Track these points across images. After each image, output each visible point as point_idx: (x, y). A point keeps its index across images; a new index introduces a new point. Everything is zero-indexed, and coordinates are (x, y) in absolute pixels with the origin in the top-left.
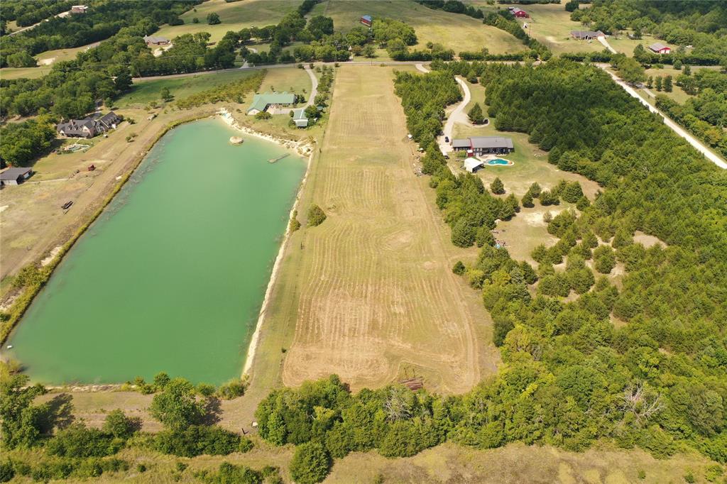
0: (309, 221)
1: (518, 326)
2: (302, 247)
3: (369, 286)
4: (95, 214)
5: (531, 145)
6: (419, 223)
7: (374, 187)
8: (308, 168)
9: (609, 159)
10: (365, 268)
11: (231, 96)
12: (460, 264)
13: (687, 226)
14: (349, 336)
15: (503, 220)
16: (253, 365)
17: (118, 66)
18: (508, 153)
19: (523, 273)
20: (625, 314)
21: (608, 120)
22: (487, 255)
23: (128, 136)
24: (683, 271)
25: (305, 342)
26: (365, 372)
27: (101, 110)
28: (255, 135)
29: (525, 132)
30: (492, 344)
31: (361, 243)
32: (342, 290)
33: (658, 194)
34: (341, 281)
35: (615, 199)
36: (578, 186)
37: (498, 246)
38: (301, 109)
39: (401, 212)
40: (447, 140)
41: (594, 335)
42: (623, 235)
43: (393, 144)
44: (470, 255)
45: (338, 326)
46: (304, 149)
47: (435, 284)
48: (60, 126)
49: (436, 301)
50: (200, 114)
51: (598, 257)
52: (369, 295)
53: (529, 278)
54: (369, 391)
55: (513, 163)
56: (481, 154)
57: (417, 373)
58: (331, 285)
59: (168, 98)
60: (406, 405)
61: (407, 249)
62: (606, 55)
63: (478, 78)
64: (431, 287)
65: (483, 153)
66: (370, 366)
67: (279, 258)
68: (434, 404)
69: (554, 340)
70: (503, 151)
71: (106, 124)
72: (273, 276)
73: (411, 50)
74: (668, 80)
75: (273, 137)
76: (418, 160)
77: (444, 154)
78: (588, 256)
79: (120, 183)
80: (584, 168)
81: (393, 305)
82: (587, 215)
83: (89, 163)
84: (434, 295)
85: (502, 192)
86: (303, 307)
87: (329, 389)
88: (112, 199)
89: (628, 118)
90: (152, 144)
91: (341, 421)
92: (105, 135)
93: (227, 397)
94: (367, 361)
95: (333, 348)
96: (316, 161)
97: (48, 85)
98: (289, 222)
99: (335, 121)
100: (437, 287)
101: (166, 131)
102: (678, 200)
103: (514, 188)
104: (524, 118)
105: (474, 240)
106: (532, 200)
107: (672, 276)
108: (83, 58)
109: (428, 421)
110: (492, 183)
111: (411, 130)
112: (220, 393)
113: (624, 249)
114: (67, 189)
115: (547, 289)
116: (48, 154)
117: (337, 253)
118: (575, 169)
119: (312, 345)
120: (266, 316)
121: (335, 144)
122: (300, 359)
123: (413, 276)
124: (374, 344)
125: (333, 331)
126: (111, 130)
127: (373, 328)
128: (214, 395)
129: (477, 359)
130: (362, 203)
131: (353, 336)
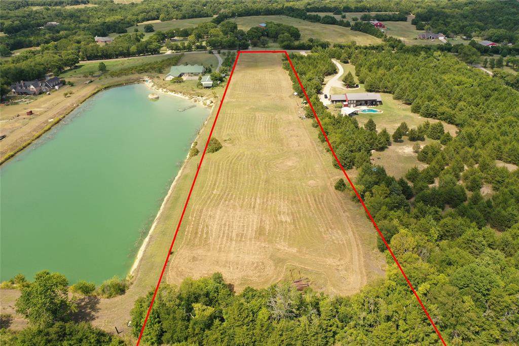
1: (403, 231)
3: (257, 199)
4: (24, 145)
5: (395, 101)
6: (303, 152)
7: (265, 127)
8: (210, 114)
9: (464, 108)
10: (254, 185)
11: (153, 69)
12: (341, 182)
14: (236, 241)
15: (377, 150)
16: (139, 266)
17: (70, 52)
18: (377, 105)
19: (402, 188)
21: (458, 82)
22: (366, 173)
23: (66, 93)
25: (193, 245)
26: (251, 273)
28: (169, 93)
29: (390, 92)
30: (376, 250)
31: (251, 165)
32: (232, 201)
33: (511, 132)
34: (232, 195)
35: (474, 135)
36: (441, 126)
39: (288, 144)
40: (326, 97)
42: (487, 161)
43: (282, 99)
45: (226, 232)
46: (208, 102)
47: (319, 198)
49: (320, 212)
50: (128, 80)
51: (466, 179)
52: (257, 206)
53: (406, 193)
54: (252, 290)
55: (382, 112)
56: (355, 105)
57: (302, 275)
58: (222, 197)
59: (104, 71)
60: (293, 303)
61: (293, 170)
62: (448, 46)
63: (349, 61)
64: (315, 200)
65: (357, 105)
66: (256, 268)
67: (177, 177)
68: (321, 303)
69: (438, 245)
70: (373, 103)
71: (50, 85)
72: (170, 191)
73: (296, 43)
74: (500, 61)
75: (184, 94)
76: (302, 109)
77: (324, 105)
78: (458, 177)
79: (51, 124)
80: (443, 114)
81: (280, 215)
82: (451, 147)
83: (29, 110)
84: (318, 207)
86: (195, 215)
87: (212, 285)
90: (85, 98)
91: (222, 320)
92: (48, 93)
93: (107, 296)
94: (253, 264)
95: (220, 251)
96: (217, 109)
98: (190, 151)
99: (235, 84)
100: (321, 201)
101: (99, 91)
105: (353, 165)
106: (400, 137)
110: (365, 123)
111: (297, 89)
112: (100, 291)
113: (491, 171)
114: (5, 127)
117: (230, 173)
118: (436, 116)
119: (200, 248)
120: (158, 223)
121: (234, 98)
122: (187, 261)
123: (299, 191)
124: (260, 248)
125: (221, 236)
126: (54, 90)
127: (260, 234)
128: (94, 293)
129: (362, 263)
130: (254, 137)
131: (240, 241)
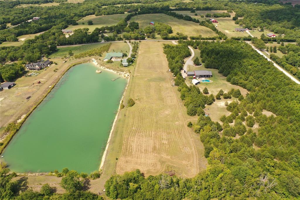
0: (128, 105)
1: (215, 149)
2: (125, 115)
3: (153, 132)
4: (40, 101)
5: (219, 74)
6: (173, 106)
7: (155, 91)
8: (128, 83)
9: (252, 80)
10: (151, 124)
11: (97, 53)
12: (190, 123)
13: (284, 107)
14: (144, 153)
15: (208, 105)
16: (104, 165)
17: (51, 41)
18: (210, 77)
19: (217, 127)
20: (260, 144)
21: (251, 64)
22: (201, 119)
23: (54, 69)
24: (283, 126)
25: (126, 156)
26: (151, 168)
27: (44, 59)
28: (106, 69)
29: (217, 69)
30: (204, 157)
31: (149, 114)
32: (141, 133)
33: (272, 94)
34: (141, 130)
35: (254, 96)
36: (239, 91)
37: (206, 115)
38: (125, 59)
39: (166, 101)
40: (185, 72)
41: (246, 153)
42: (258, 111)
43: (163, 73)
44: (194, 119)
45: (139, 149)
46: (126, 76)
47: (180, 131)
48: (27, 65)
49: (180, 139)
50: (84, 61)
51: (247, 120)
52: (153, 136)
53: (219, 129)
54: (152, 176)
55: (212, 81)
56: (199, 77)
57: (172, 169)
58: (137, 131)
59: (71, 54)
60: (168, 182)
61: (168, 117)
62: (249, 38)
63: (198, 47)
64: (178, 132)
65: (200, 77)
66: (153, 165)
67: (115, 120)
68: (180, 182)
69: (230, 155)
70: (208, 76)
71: (45, 64)
72: (113, 128)
73: (170, 35)
74: (275, 48)
75: (114, 70)
76: (173, 80)
77: (184, 77)
78: (243, 120)
79: (51, 89)
80: (241, 83)
81: (163, 140)
82: (242, 103)
83: (38, 80)
84: (179, 136)
85: (207, 93)
86: (125, 141)
87: (135, 175)
88: (47, 95)
89: (259, 63)
90: (64, 73)
91: (141, 189)
92: (45, 69)
93: (93, 179)
94: (152, 164)
95: (137, 158)
96: (131, 80)
97: (23, 49)
98: (120, 105)
99: (139, 64)
100: (181, 133)
101: (70, 68)
102: (280, 97)
103: (212, 92)
104: (216, 63)
105: (196, 113)
106: (220, 96)
107: (278, 128)
108: (37, 38)
109: (177, 189)
110: (203, 89)
111: (170, 68)
112: (90, 177)
113: (259, 117)
114: (29, 91)
115: (226, 133)
116: (21, 77)
117: (139, 118)
118: (238, 84)
119: (129, 157)
120: (109, 144)
121: (139, 73)
122: (124, 163)
123: (171, 128)
124: (154, 156)
125: (138, 151)
126: (48, 67)
127: (154, 150)
128: (87, 177)
129: (198, 163)
130: (150, 98)
131: (146, 153)
